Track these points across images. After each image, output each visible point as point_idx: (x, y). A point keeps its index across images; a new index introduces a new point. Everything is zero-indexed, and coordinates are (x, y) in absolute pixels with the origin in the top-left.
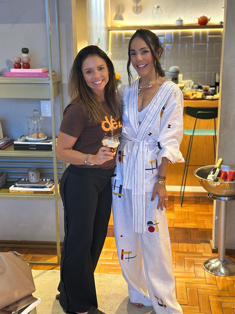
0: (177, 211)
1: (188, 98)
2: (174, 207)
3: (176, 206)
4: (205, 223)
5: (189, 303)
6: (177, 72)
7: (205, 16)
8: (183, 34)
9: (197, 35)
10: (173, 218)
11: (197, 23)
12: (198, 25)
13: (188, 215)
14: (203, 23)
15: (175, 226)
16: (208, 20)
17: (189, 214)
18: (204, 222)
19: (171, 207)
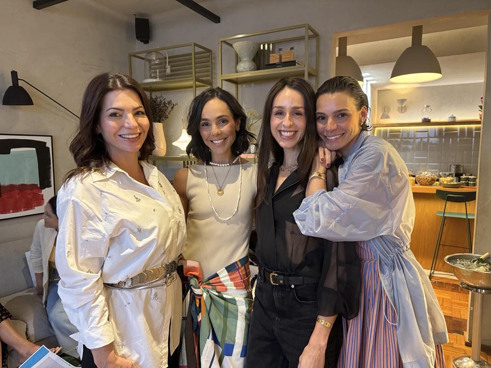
4: (461, 313)
9: (462, 130)
18: (460, 311)
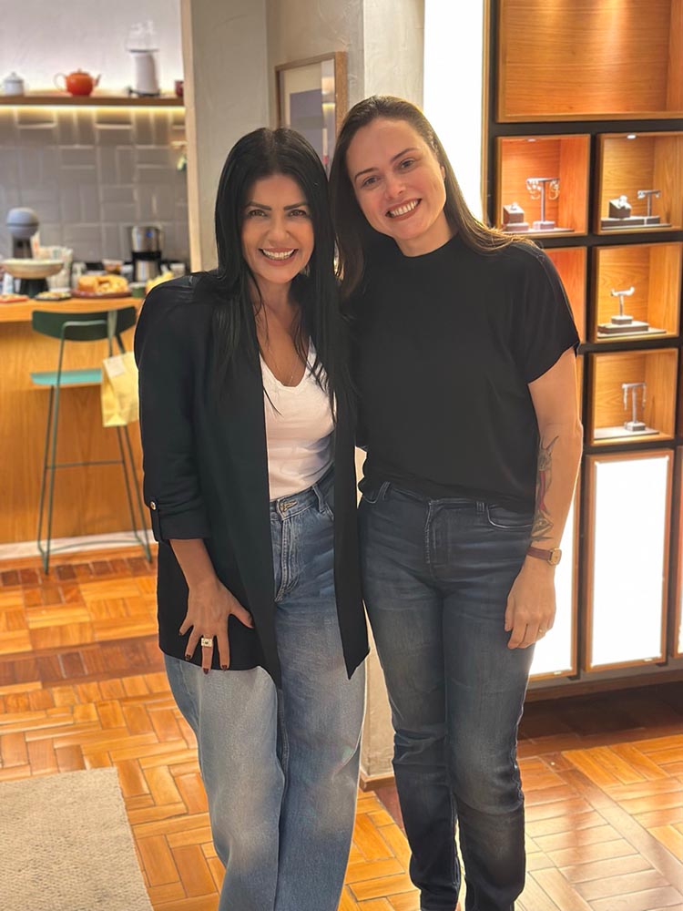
0: (93, 602)
1: (91, 294)
2: (79, 592)
3: (85, 590)
5: (190, 808)
6: (32, 226)
7: (85, 70)
8: (25, 120)
9: (65, 123)
10: (86, 619)
11: (62, 91)
12: (68, 95)
13: (125, 605)
14: (81, 89)
15: (97, 640)
16: (94, 83)
17: (127, 602)
19: (74, 593)
